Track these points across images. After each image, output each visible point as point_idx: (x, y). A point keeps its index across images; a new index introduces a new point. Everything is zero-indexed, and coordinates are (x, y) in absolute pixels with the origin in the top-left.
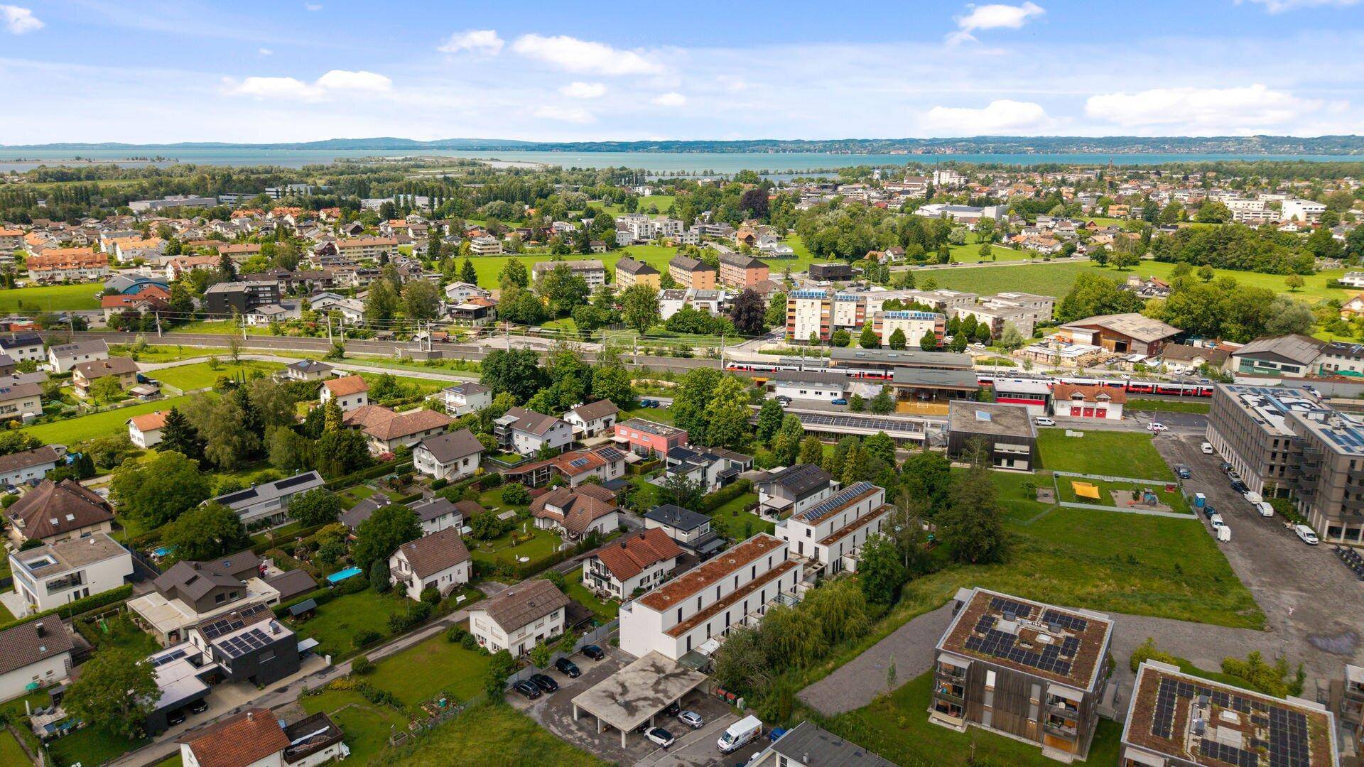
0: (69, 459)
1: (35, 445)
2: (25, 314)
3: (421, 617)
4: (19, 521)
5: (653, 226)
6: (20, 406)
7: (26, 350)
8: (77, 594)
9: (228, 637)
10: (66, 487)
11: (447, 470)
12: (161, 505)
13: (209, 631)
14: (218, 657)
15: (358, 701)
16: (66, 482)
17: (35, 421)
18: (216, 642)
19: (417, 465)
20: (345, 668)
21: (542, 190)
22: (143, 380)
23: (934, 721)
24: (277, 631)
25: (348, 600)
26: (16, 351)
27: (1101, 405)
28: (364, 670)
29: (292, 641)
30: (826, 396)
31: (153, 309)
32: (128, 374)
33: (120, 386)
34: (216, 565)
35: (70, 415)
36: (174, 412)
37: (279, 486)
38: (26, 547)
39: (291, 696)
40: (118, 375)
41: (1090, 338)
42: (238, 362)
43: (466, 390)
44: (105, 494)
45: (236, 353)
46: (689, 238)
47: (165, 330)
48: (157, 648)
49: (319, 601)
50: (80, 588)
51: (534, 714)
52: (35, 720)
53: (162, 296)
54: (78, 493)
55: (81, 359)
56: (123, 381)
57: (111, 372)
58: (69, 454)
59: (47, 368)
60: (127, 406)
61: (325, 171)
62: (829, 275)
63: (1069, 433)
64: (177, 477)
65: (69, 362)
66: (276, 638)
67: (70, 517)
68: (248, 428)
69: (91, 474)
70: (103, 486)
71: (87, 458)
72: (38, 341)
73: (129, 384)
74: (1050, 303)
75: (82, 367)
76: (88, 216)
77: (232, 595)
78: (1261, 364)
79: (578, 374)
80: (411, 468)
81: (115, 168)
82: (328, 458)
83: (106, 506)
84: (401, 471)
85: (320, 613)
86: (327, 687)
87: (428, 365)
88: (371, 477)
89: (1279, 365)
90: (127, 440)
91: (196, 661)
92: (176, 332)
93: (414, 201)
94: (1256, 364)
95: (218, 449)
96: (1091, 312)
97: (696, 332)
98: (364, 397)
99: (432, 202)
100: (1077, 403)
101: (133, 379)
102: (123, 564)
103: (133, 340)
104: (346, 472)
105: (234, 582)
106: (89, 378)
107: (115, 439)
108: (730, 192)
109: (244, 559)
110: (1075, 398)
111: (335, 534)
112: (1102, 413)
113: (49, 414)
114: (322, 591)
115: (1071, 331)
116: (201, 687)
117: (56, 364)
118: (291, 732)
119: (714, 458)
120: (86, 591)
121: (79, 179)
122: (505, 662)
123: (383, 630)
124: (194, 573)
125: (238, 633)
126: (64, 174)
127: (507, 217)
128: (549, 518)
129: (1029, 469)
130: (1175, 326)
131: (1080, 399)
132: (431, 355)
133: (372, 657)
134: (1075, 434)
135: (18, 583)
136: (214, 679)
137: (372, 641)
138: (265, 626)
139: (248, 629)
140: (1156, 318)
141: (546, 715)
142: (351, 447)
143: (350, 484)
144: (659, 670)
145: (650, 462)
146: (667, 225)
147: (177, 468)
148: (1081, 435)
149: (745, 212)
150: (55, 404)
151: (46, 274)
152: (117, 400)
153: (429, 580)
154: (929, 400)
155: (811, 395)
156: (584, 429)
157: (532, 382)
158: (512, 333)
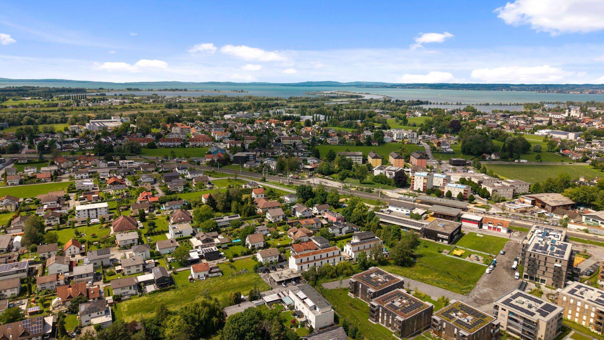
0: (186, 204)
1: (180, 199)
2: (186, 158)
3: (249, 253)
4: (172, 218)
5: (403, 135)
6: (179, 188)
7: (183, 171)
8: (180, 236)
9: (205, 249)
10: (183, 211)
11: (273, 219)
12: (202, 218)
13: (202, 247)
14: (203, 253)
15: (228, 267)
16: (184, 210)
17: (181, 192)
18: (203, 249)
19: (267, 217)
20: (228, 260)
21: (371, 114)
22: (210, 183)
23: (348, 295)
24: (215, 249)
25: (236, 247)
26: (181, 171)
27: (499, 227)
28: (232, 261)
29: (218, 252)
30: (405, 211)
31: (218, 160)
32: (206, 181)
33: (203, 185)
34: (209, 234)
35: (190, 192)
36: (210, 195)
37: (229, 217)
38: (173, 224)
39: (215, 263)
40: (203, 181)
41: (530, 202)
42: (236, 180)
43: (290, 196)
44: (192, 214)
45: (236, 177)
46: (414, 141)
47: (220, 167)
48: (192, 249)
49: (229, 246)
50: (181, 235)
51: (262, 276)
52: (168, 259)
53: (222, 156)
54: (185, 213)
55: (196, 176)
56: (204, 183)
57: (202, 180)
58: (187, 202)
59: (187, 176)
60: (204, 190)
61: (297, 100)
62: (456, 163)
63: (478, 235)
64: (206, 212)
65: (193, 176)
66: (214, 250)
67: (183, 218)
68: (228, 201)
69: (190, 208)
70: (191, 212)
71: (190, 204)
72: (186, 169)
73: (206, 184)
74: (528, 186)
75: (195, 178)
76: (211, 120)
77: (210, 241)
78: (593, 220)
79: (323, 195)
80: (265, 217)
81: (226, 97)
82: (245, 212)
83: (191, 217)
84: (263, 218)
85: (228, 248)
86: (223, 263)
87: (288, 186)
88: (254, 218)
89: (600, 222)
90: (201, 201)
91: (199, 253)
92: (223, 168)
93: (319, 117)
94: (591, 220)
95: (220, 206)
96: (543, 191)
97: (382, 183)
98: (263, 195)
99: (326, 118)
100: (490, 225)
101: (207, 183)
102: (191, 230)
103: (211, 169)
104: (248, 216)
105: (212, 238)
106: (196, 181)
107: (198, 200)
108: (446, 119)
109: (215, 233)
110: (489, 223)
111: (238, 231)
112: (499, 230)
113: (185, 191)
114: (230, 244)
115: (524, 198)
116: (198, 257)
117: (189, 176)
118: (211, 269)
119: (345, 226)
120: (182, 236)
121: (213, 101)
122: (261, 265)
123: (239, 254)
124: (203, 234)
125: (208, 248)
126: (209, 99)
127: (350, 127)
128: (290, 236)
129: (448, 244)
130: (573, 201)
131: (491, 224)
132: (290, 183)
133: (234, 259)
134: (480, 235)
135: (170, 231)
136: (201, 257)
137: (236, 256)
138: (213, 248)
139: (210, 248)
140: (567, 196)
141: (264, 277)
142: (250, 210)
143: (249, 219)
144: (292, 272)
145: (330, 224)
146: (409, 134)
147: (207, 210)
148: (482, 236)
149: (450, 129)
150: (187, 188)
151: (194, 143)
152: (202, 188)
153: (253, 245)
154: (440, 217)
155: (400, 210)
156: (317, 212)
157: (309, 196)
158: (320, 177)
